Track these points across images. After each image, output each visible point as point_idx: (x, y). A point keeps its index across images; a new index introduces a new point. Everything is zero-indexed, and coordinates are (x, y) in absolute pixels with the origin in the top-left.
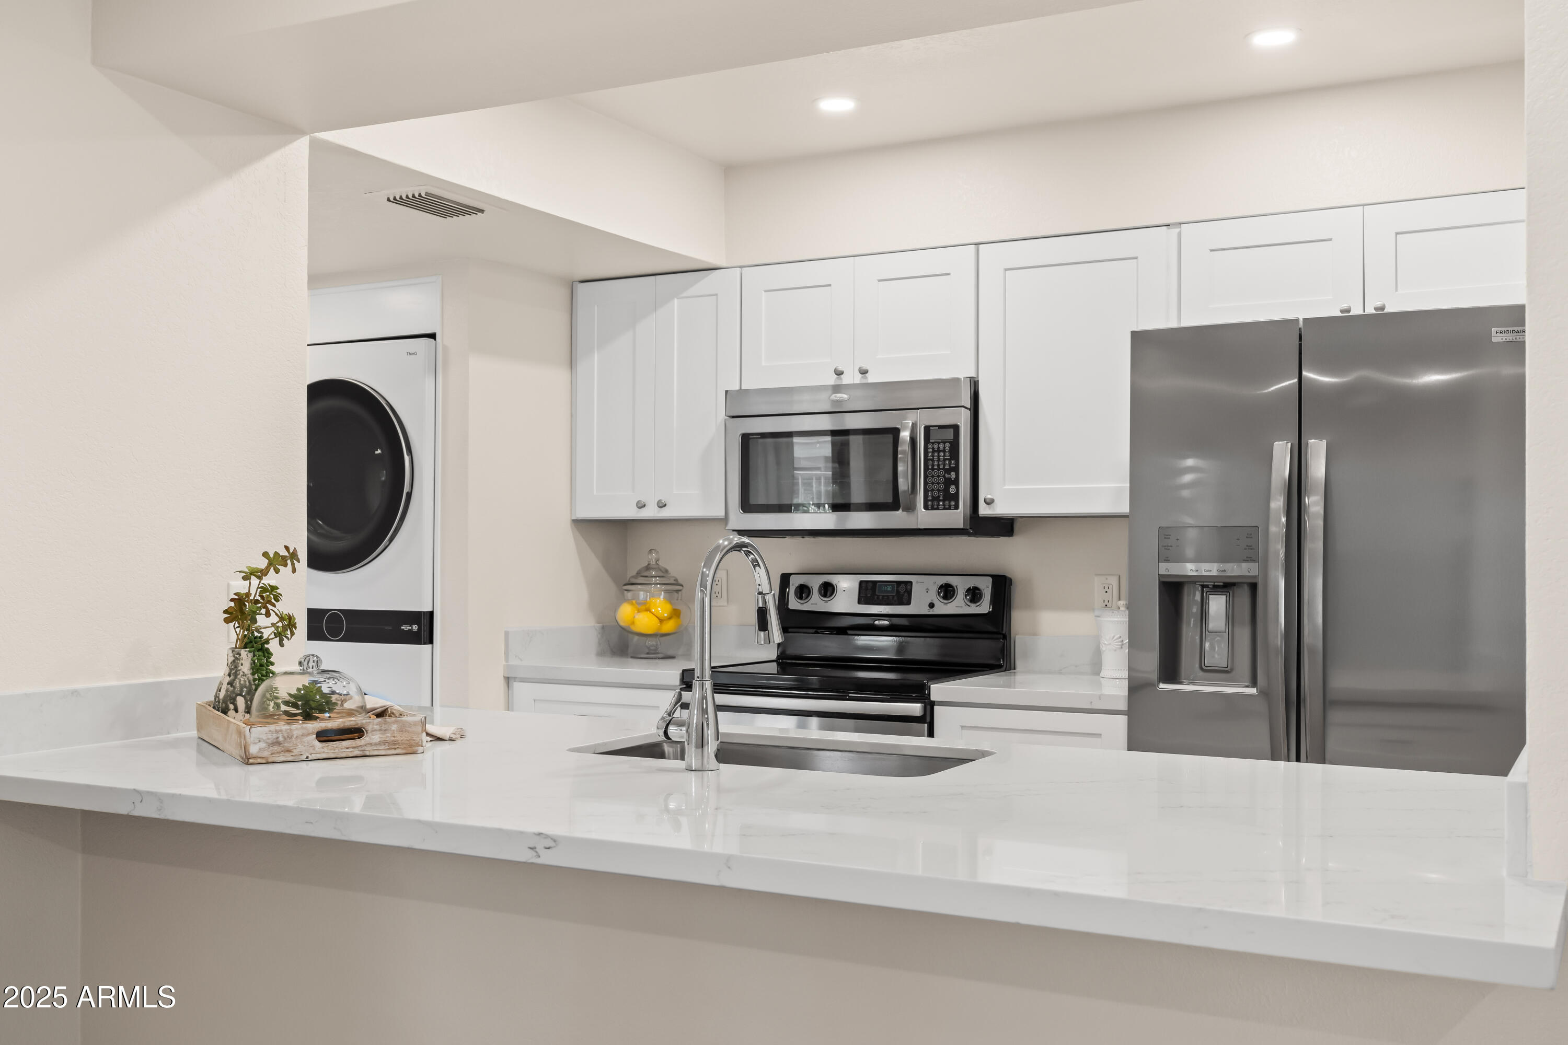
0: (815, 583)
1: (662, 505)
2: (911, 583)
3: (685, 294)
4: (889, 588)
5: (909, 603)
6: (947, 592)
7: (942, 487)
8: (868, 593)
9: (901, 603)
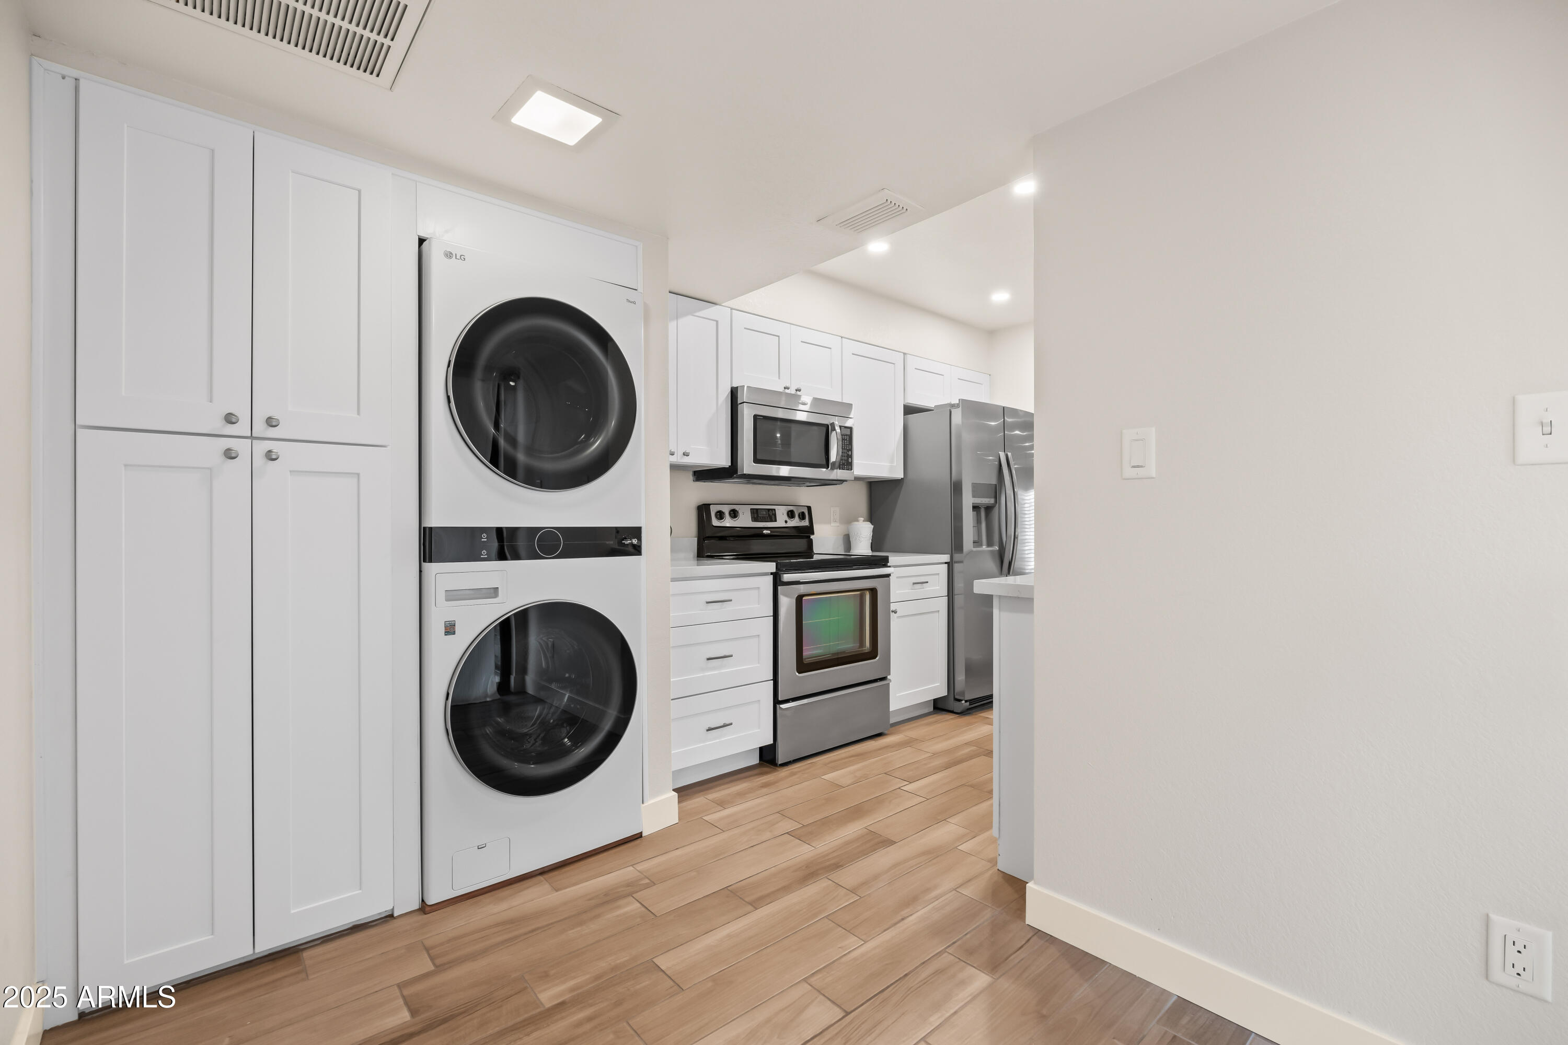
0: (726, 510)
1: (686, 454)
2: (775, 510)
3: (697, 314)
4: (764, 513)
5: (776, 521)
6: (791, 514)
7: (846, 458)
8: (756, 515)
9: (771, 521)
